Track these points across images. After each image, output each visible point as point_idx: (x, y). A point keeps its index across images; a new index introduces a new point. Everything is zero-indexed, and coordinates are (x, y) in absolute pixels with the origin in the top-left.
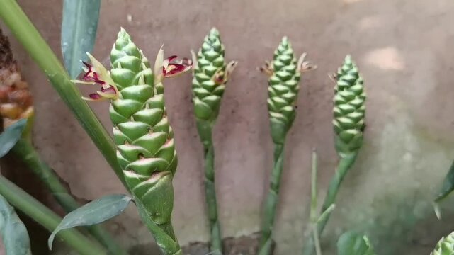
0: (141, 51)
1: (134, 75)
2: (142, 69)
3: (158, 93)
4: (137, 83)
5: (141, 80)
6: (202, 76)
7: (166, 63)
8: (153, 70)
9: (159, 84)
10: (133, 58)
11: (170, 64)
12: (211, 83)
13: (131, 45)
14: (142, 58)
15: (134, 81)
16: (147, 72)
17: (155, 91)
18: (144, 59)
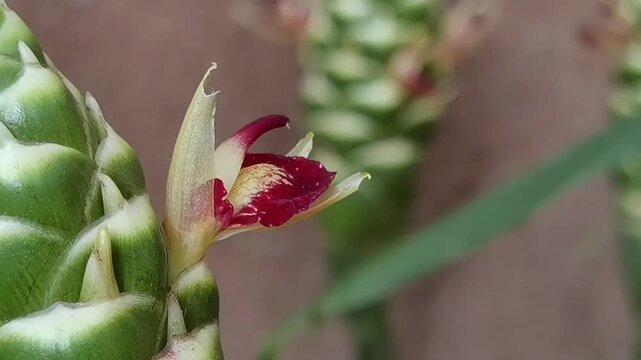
0: (92, 102)
1: (56, 251)
2: (100, 211)
3: (191, 325)
4: (73, 293)
5: (97, 273)
6: (347, 64)
7: (227, 162)
8: (159, 204)
9: (194, 277)
10: (46, 153)
11: (249, 161)
12: (381, 94)
13: (36, 82)
14: (98, 140)
15: (56, 280)
16: (127, 220)
17: (175, 316)
18: (113, 148)
